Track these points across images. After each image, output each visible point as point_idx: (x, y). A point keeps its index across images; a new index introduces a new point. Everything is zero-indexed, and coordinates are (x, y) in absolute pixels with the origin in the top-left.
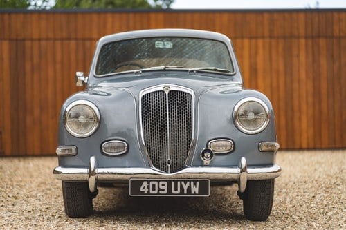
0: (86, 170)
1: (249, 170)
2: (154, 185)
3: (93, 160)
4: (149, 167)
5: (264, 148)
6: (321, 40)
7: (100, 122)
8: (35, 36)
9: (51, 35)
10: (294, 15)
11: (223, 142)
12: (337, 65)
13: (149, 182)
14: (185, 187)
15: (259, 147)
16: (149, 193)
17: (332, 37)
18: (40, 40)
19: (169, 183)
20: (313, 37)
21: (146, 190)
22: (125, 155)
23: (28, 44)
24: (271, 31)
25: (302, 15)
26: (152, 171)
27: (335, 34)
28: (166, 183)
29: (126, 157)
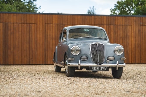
0: (78, 64)
1: (119, 64)
2: (95, 68)
3: (79, 61)
4: (93, 63)
5: (122, 59)
6: (111, 26)
7: (80, 52)
8: (12, 22)
9: (18, 22)
10: (103, 17)
11: (112, 57)
12: (116, 35)
13: (94, 67)
14: (103, 69)
15: (121, 59)
16: (94, 70)
17: (115, 25)
18: (14, 23)
19: (99, 67)
20: (108, 25)
21: (93, 69)
22: (87, 60)
23: (10, 24)
24: (95, 22)
25: (105, 17)
26: (94, 64)
27: (116, 24)
28: (98, 67)
29: (87, 61)
